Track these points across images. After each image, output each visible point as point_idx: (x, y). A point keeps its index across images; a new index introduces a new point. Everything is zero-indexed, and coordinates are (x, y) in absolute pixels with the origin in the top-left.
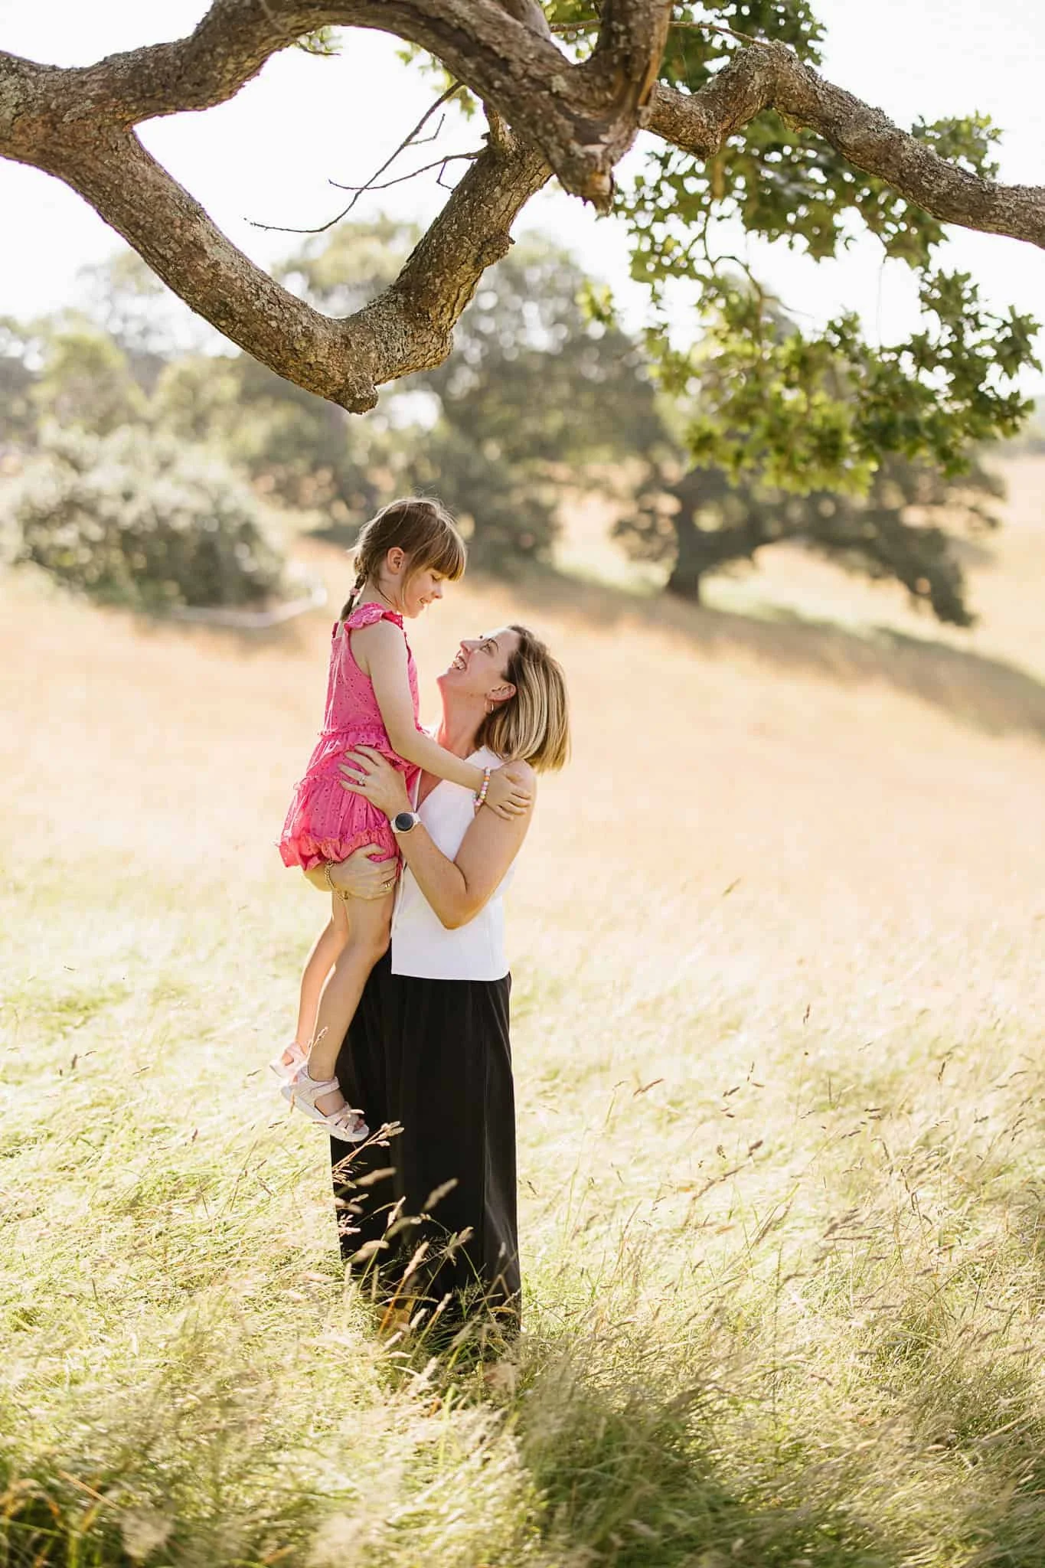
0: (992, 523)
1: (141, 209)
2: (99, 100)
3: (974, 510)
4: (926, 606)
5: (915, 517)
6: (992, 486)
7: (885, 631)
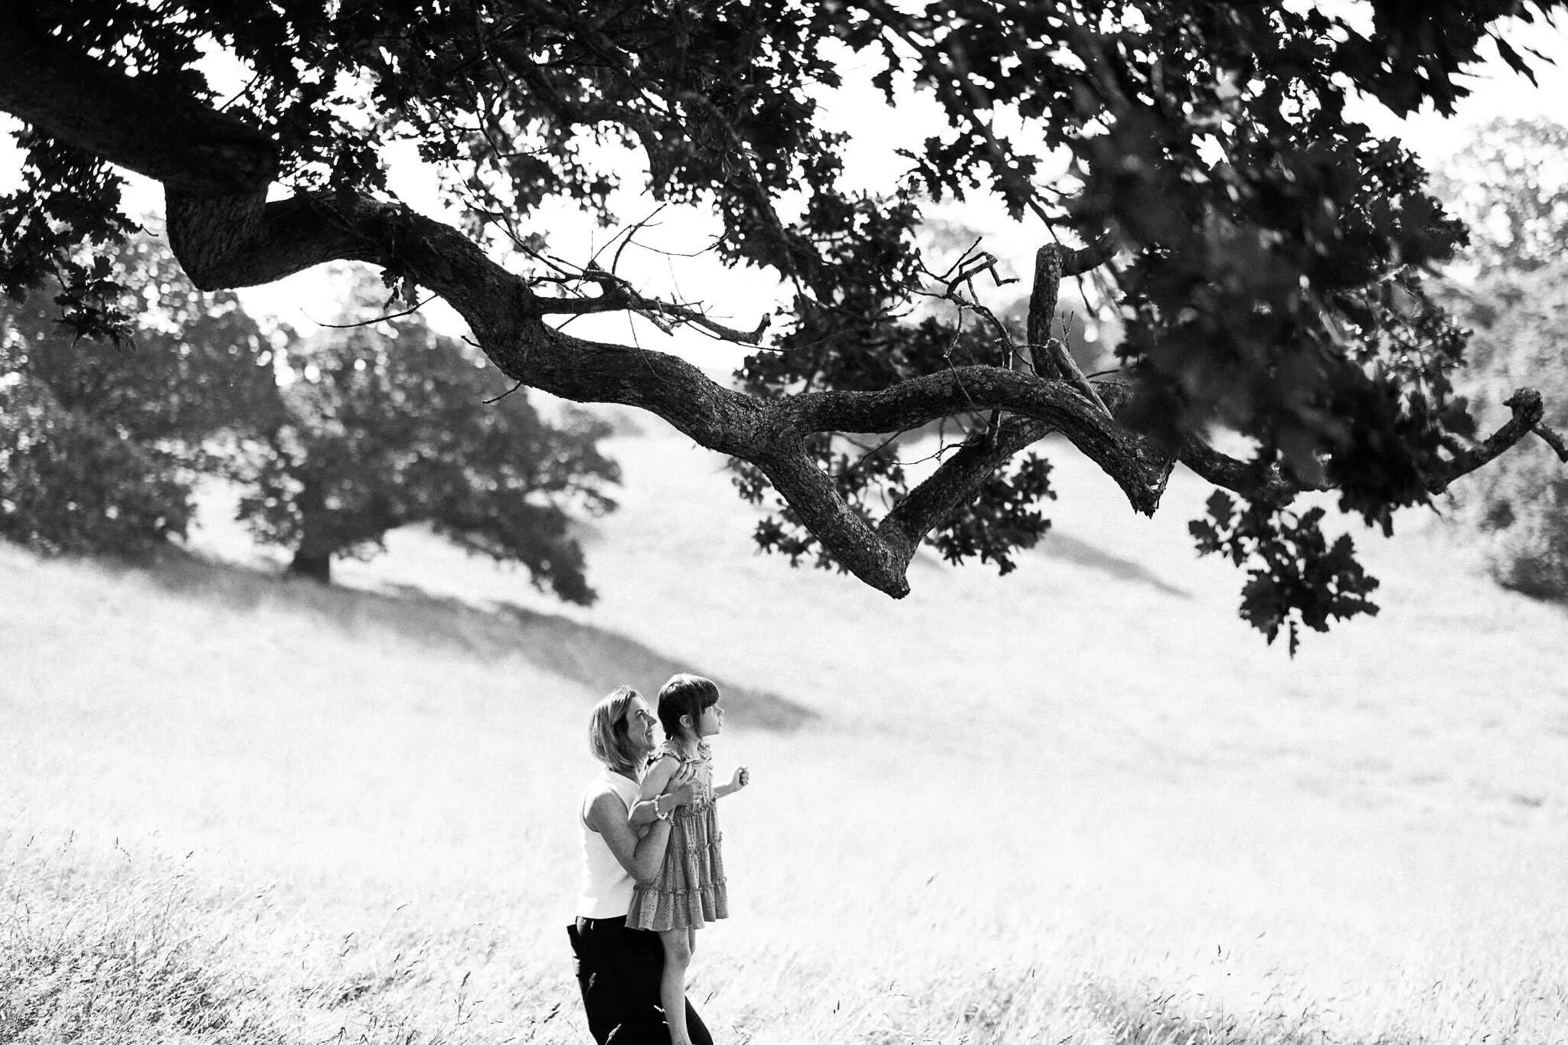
0: (610, 505)
1: (808, 485)
2: (798, 425)
3: (591, 493)
4: (547, 584)
5: (538, 499)
6: (609, 471)
7: (508, 607)
